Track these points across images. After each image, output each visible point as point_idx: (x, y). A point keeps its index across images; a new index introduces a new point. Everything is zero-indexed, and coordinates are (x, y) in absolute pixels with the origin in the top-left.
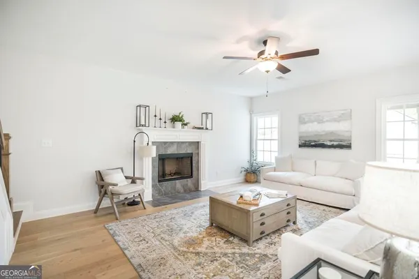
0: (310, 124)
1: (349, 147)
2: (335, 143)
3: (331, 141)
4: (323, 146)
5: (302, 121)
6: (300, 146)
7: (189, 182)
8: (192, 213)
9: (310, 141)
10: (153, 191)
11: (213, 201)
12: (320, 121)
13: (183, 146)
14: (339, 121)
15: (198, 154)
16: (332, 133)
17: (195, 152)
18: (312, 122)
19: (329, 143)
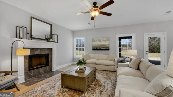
0: (96, 42)
1: (109, 50)
2: (105, 48)
3: (103, 48)
4: (101, 49)
5: (93, 41)
6: (93, 50)
7: (47, 68)
8: (55, 84)
9: (97, 48)
10: (25, 76)
11: (63, 76)
12: (100, 41)
13: (44, 50)
14: (106, 41)
15: (52, 54)
16: (104, 45)
17: (50, 53)
18: (97, 41)
19: (102, 49)
